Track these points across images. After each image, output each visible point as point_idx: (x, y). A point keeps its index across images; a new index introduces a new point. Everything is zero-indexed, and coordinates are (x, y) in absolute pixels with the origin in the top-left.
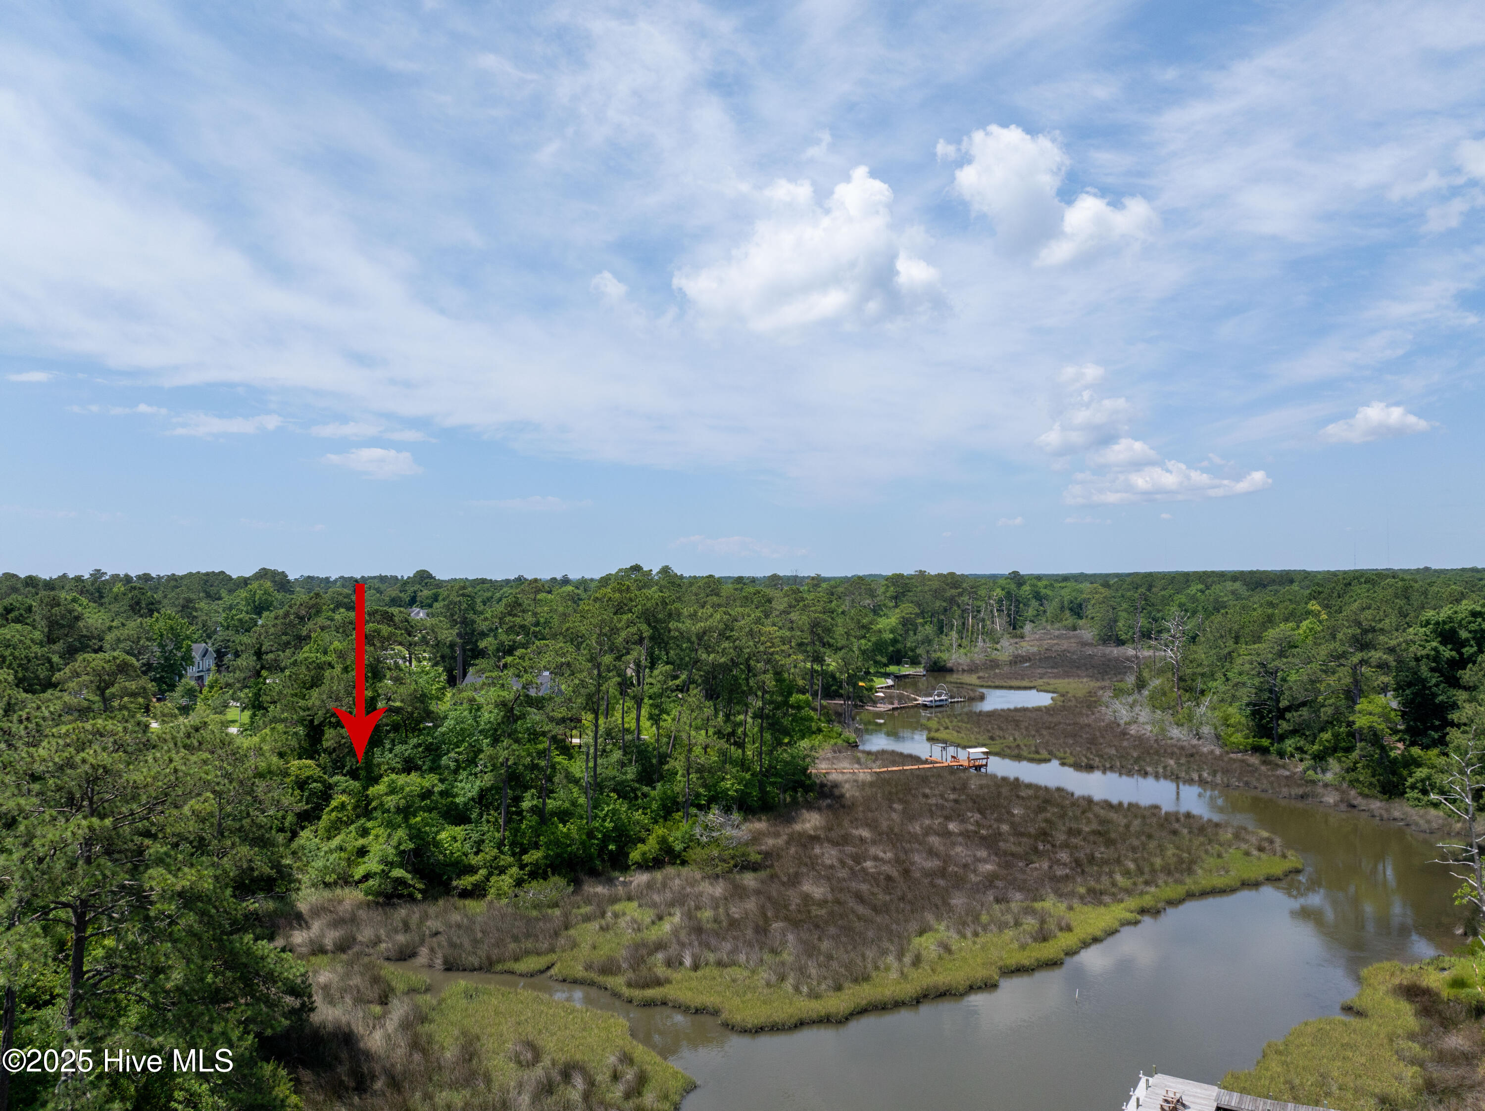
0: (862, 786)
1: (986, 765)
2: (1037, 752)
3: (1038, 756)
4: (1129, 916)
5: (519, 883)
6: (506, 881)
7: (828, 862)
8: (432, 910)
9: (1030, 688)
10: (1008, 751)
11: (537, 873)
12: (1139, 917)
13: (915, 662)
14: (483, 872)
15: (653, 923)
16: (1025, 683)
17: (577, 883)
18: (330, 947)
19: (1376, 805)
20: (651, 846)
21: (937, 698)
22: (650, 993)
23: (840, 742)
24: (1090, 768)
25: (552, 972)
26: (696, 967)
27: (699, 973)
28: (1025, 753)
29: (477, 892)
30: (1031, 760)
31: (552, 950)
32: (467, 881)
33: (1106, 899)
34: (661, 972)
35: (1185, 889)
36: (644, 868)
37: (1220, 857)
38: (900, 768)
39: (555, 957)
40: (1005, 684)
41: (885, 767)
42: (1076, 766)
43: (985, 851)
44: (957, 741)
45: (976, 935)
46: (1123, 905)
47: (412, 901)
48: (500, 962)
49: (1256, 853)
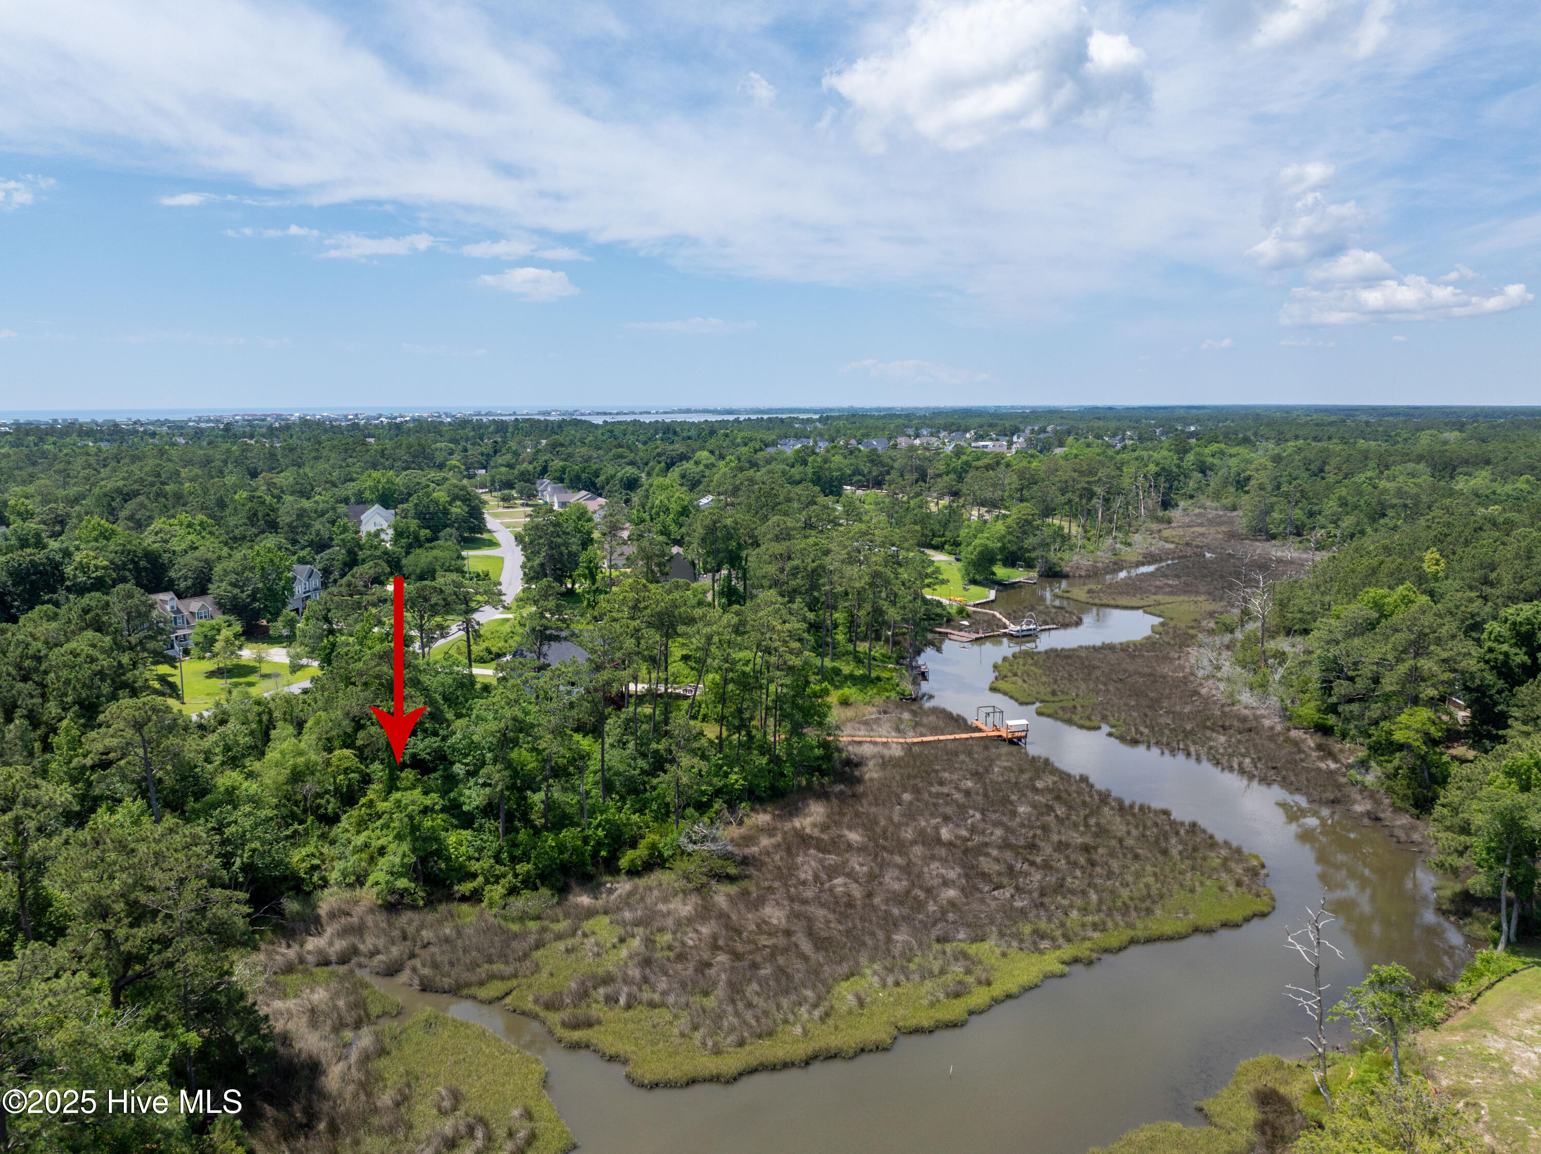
0: (886, 763)
1: (1026, 737)
2: (1089, 718)
3: (1087, 723)
4: (1058, 968)
5: (513, 891)
6: (498, 890)
7: (803, 876)
8: (431, 917)
9: (1138, 608)
10: (1061, 713)
11: (529, 883)
12: (1066, 969)
13: (1029, 565)
14: (480, 879)
15: (614, 947)
16: (1134, 602)
17: (563, 891)
18: (334, 958)
19: (1404, 820)
20: (640, 852)
21: (1024, 627)
22: (577, 1035)
23: (893, 695)
24: (1135, 742)
25: (508, 1000)
26: (629, 1006)
27: (631, 1013)
28: (1076, 718)
29: (475, 897)
30: (1081, 727)
31: (515, 976)
32: (466, 887)
33: (1044, 944)
34: (597, 1010)
35: (1132, 933)
36: (633, 872)
37: (1192, 891)
38: (936, 738)
39: (514, 982)
40: (1112, 602)
41: (922, 735)
42: (1122, 739)
43: (959, 870)
44: (1017, 695)
45: (897, 984)
46: (1058, 953)
47: (414, 907)
48: (468, 985)
49: (1231, 888)
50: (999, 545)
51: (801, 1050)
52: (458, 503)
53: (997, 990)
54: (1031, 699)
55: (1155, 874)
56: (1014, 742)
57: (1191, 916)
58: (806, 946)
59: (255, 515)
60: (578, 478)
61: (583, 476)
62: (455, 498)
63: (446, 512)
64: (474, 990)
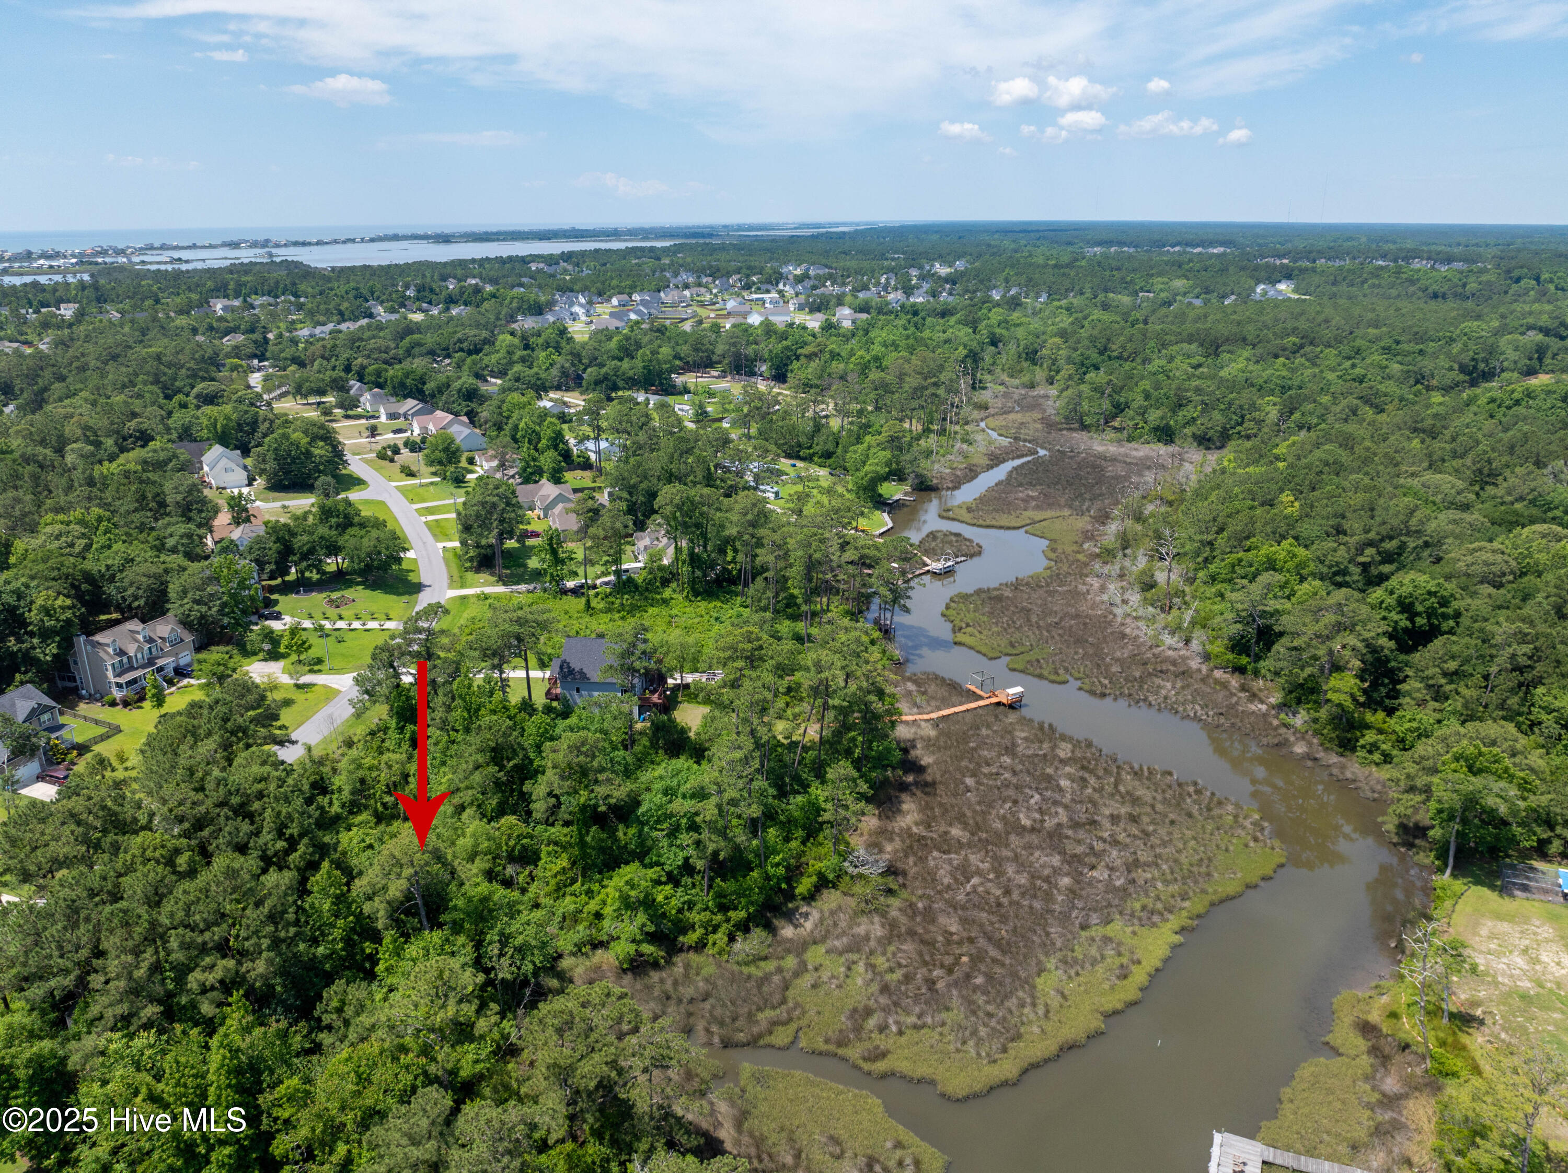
0: (929, 745)
2: (1055, 672)
3: (1056, 677)
4: (1176, 939)
5: (732, 937)
7: (944, 880)
8: (677, 973)
9: (1019, 526)
10: (1031, 669)
12: (1182, 938)
14: (700, 930)
15: (847, 976)
16: (1013, 519)
17: (770, 927)
19: (1334, 759)
20: (809, 878)
21: (944, 564)
22: (880, 1066)
24: (1104, 696)
25: (801, 1043)
26: (901, 1033)
27: (907, 1038)
28: (1045, 672)
29: (700, 946)
30: (1053, 682)
31: (789, 1019)
32: (690, 938)
33: (1156, 918)
34: (882, 1042)
35: (1209, 898)
36: (810, 898)
37: (1227, 850)
38: (950, 711)
39: (793, 1026)
41: (939, 709)
42: (1092, 693)
43: (1058, 857)
44: (984, 650)
45: (1077, 974)
46: (1169, 925)
47: (659, 967)
48: (761, 1036)
49: (1252, 844)
51: (1049, 1047)
52: (321, 444)
53: (1147, 968)
54: (997, 654)
55: (1194, 838)
56: (1013, 706)
57: (1239, 875)
58: (993, 952)
59: (144, 497)
62: (314, 438)
63: (308, 454)
64: (768, 1040)
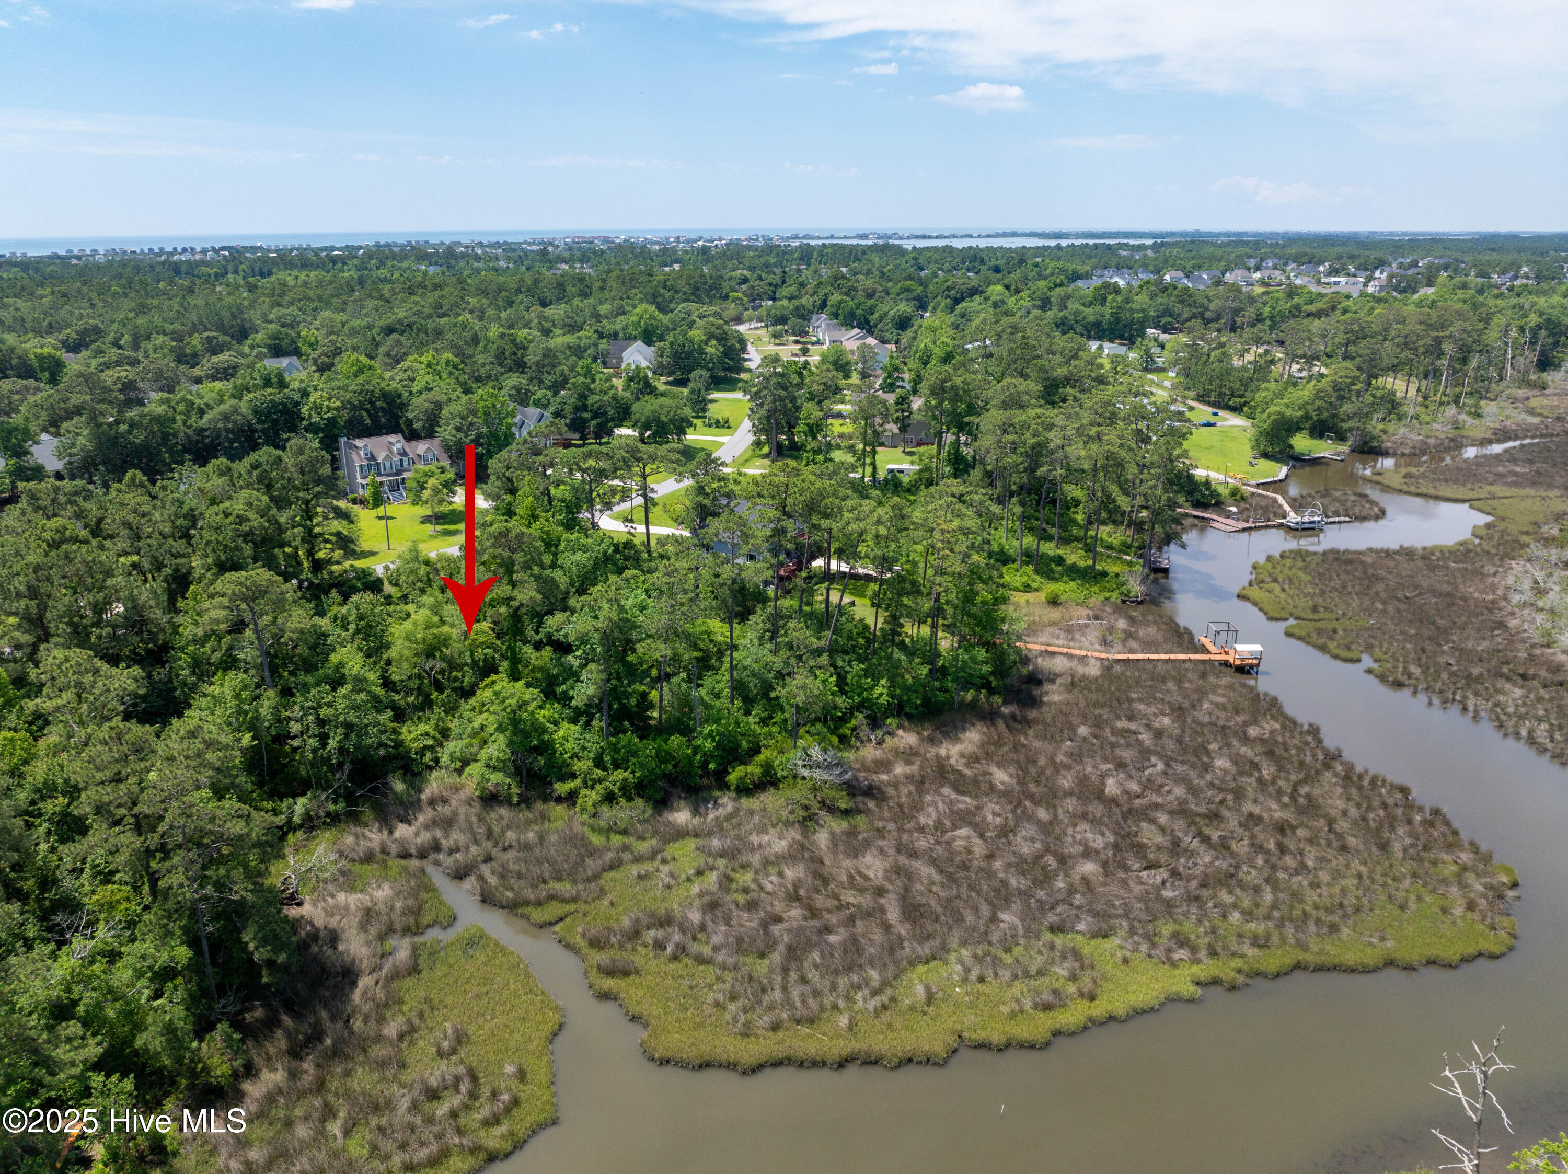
0: (1075, 683)
1: (1258, 665)
2: (1348, 648)
3: (1344, 654)
4: (1188, 989)
5: (610, 798)
6: (593, 796)
7: (923, 820)
8: (525, 815)
9: (1464, 501)
10: (1315, 636)
11: (626, 793)
12: (1199, 991)
13: (1341, 437)
14: (578, 782)
15: (689, 879)
16: (1461, 493)
17: (662, 803)
18: (413, 852)
21: (1306, 519)
22: (609, 983)
23: (1115, 595)
24: (1398, 685)
25: (557, 928)
26: (675, 958)
27: (672, 966)
28: (1332, 645)
29: (571, 798)
30: (1336, 657)
31: (575, 900)
32: (562, 788)
33: (1181, 954)
34: (641, 956)
35: (1301, 956)
36: (744, 790)
37: (1402, 907)
38: (1146, 656)
39: (572, 907)
40: (1432, 492)
41: (1132, 651)
42: (1382, 678)
43: (1111, 838)
44: (1267, 608)
45: (981, 980)
46: (1195, 969)
47: (510, 804)
48: (527, 903)
49: (1458, 911)
50: (1300, 413)
51: (837, 1048)
52: (714, 342)
53: (1099, 1009)
54: (1284, 615)
55: (1360, 876)
56: (1244, 670)
57: (1390, 944)
58: (893, 915)
60: (852, 315)
61: (858, 312)
62: (711, 336)
63: (702, 352)
64: (530, 910)
